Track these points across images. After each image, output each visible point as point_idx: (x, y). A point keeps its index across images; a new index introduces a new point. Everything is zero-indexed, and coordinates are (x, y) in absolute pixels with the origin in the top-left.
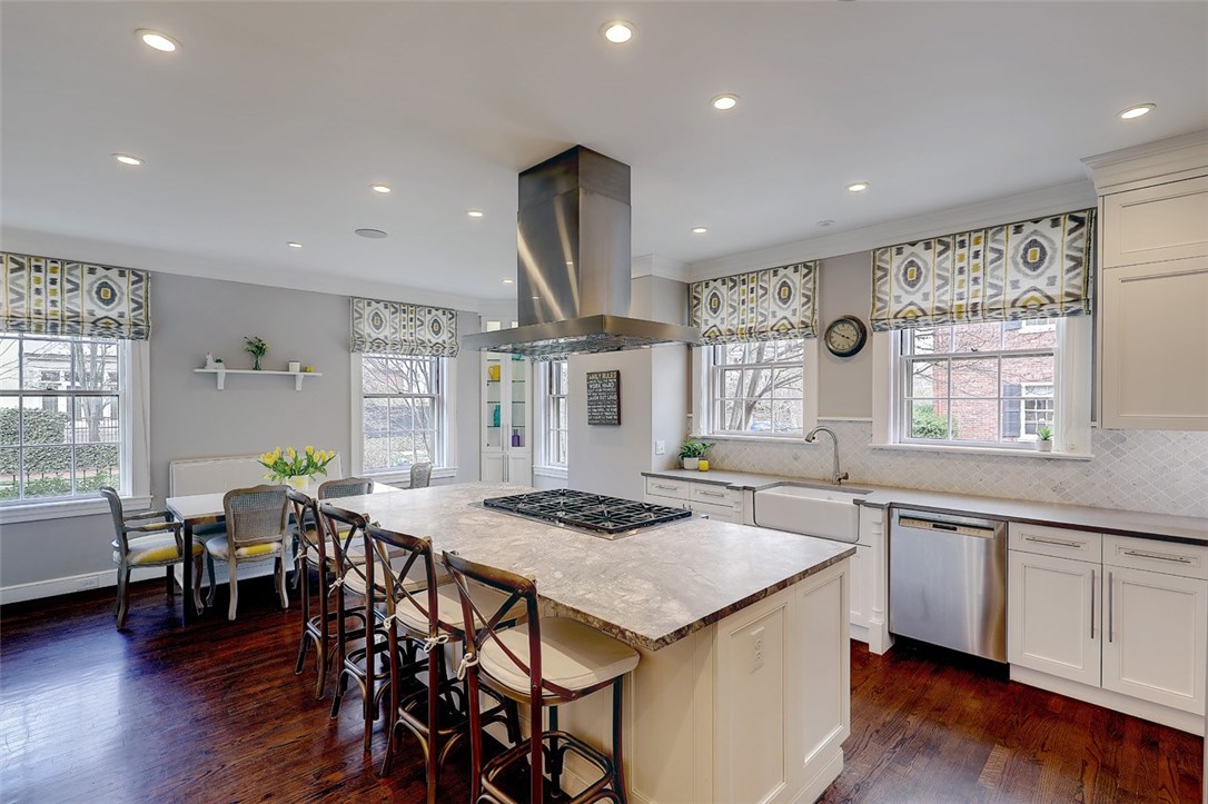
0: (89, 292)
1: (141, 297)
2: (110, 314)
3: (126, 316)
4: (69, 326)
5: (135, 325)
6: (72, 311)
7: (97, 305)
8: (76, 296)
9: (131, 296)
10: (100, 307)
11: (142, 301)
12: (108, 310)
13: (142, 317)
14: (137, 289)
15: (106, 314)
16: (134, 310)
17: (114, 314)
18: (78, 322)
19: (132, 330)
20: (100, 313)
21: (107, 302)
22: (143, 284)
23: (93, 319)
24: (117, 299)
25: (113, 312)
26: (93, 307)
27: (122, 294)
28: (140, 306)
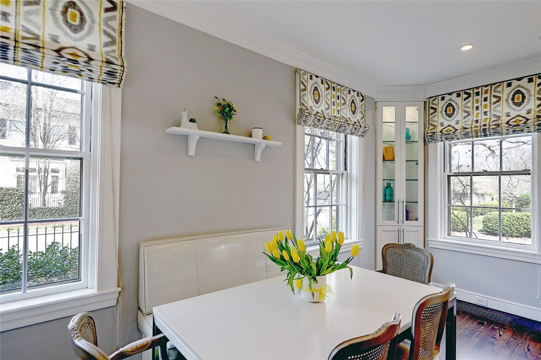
0: (53, 10)
1: (114, 30)
2: (78, 45)
3: (97, 49)
4: (25, 50)
5: (109, 62)
6: (28, 31)
7: (62, 29)
8: (36, 12)
9: (103, 27)
10: (66, 34)
11: (116, 35)
12: (75, 40)
13: (117, 54)
14: (110, 19)
15: (73, 44)
16: (106, 45)
17: (83, 45)
18: (37, 47)
19: (105, 69)
20: (65, 41)
21: (75, 29)
22: (117, 13)
23: (56, 47)
24: (86, 27)
25: (81, 42)
26: (57, 32)
27: (93, 21)
28: (113, 42)
